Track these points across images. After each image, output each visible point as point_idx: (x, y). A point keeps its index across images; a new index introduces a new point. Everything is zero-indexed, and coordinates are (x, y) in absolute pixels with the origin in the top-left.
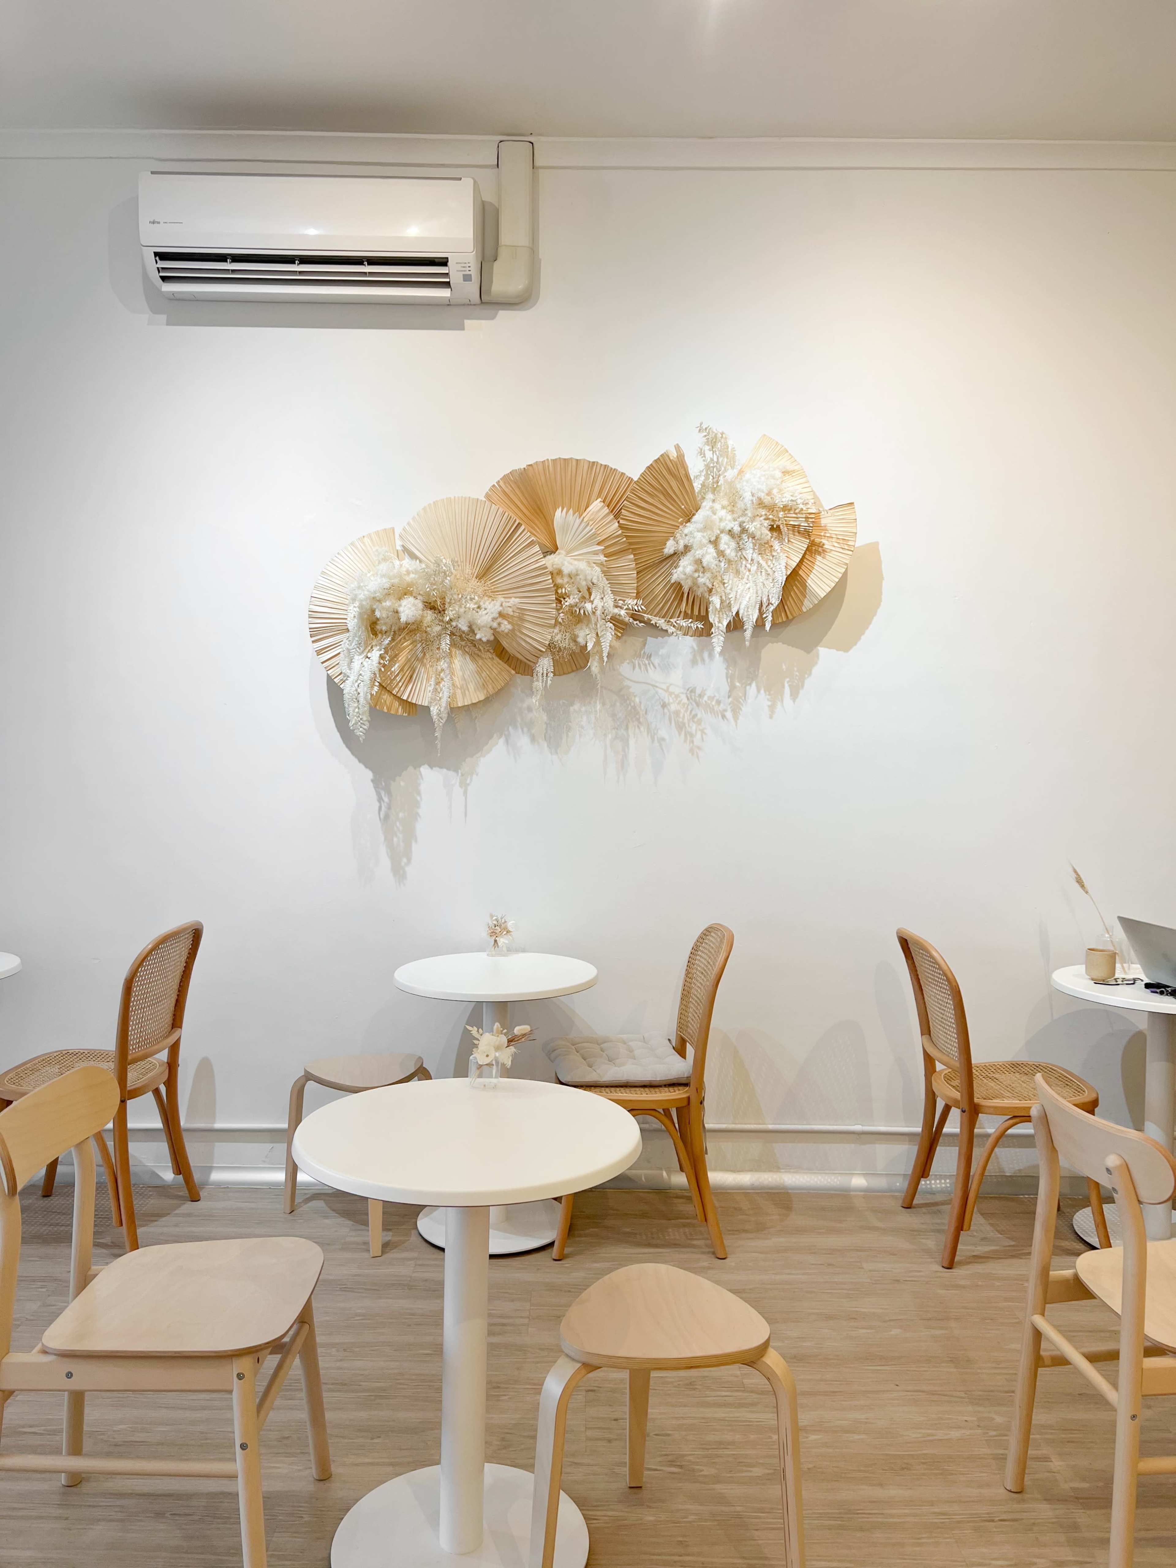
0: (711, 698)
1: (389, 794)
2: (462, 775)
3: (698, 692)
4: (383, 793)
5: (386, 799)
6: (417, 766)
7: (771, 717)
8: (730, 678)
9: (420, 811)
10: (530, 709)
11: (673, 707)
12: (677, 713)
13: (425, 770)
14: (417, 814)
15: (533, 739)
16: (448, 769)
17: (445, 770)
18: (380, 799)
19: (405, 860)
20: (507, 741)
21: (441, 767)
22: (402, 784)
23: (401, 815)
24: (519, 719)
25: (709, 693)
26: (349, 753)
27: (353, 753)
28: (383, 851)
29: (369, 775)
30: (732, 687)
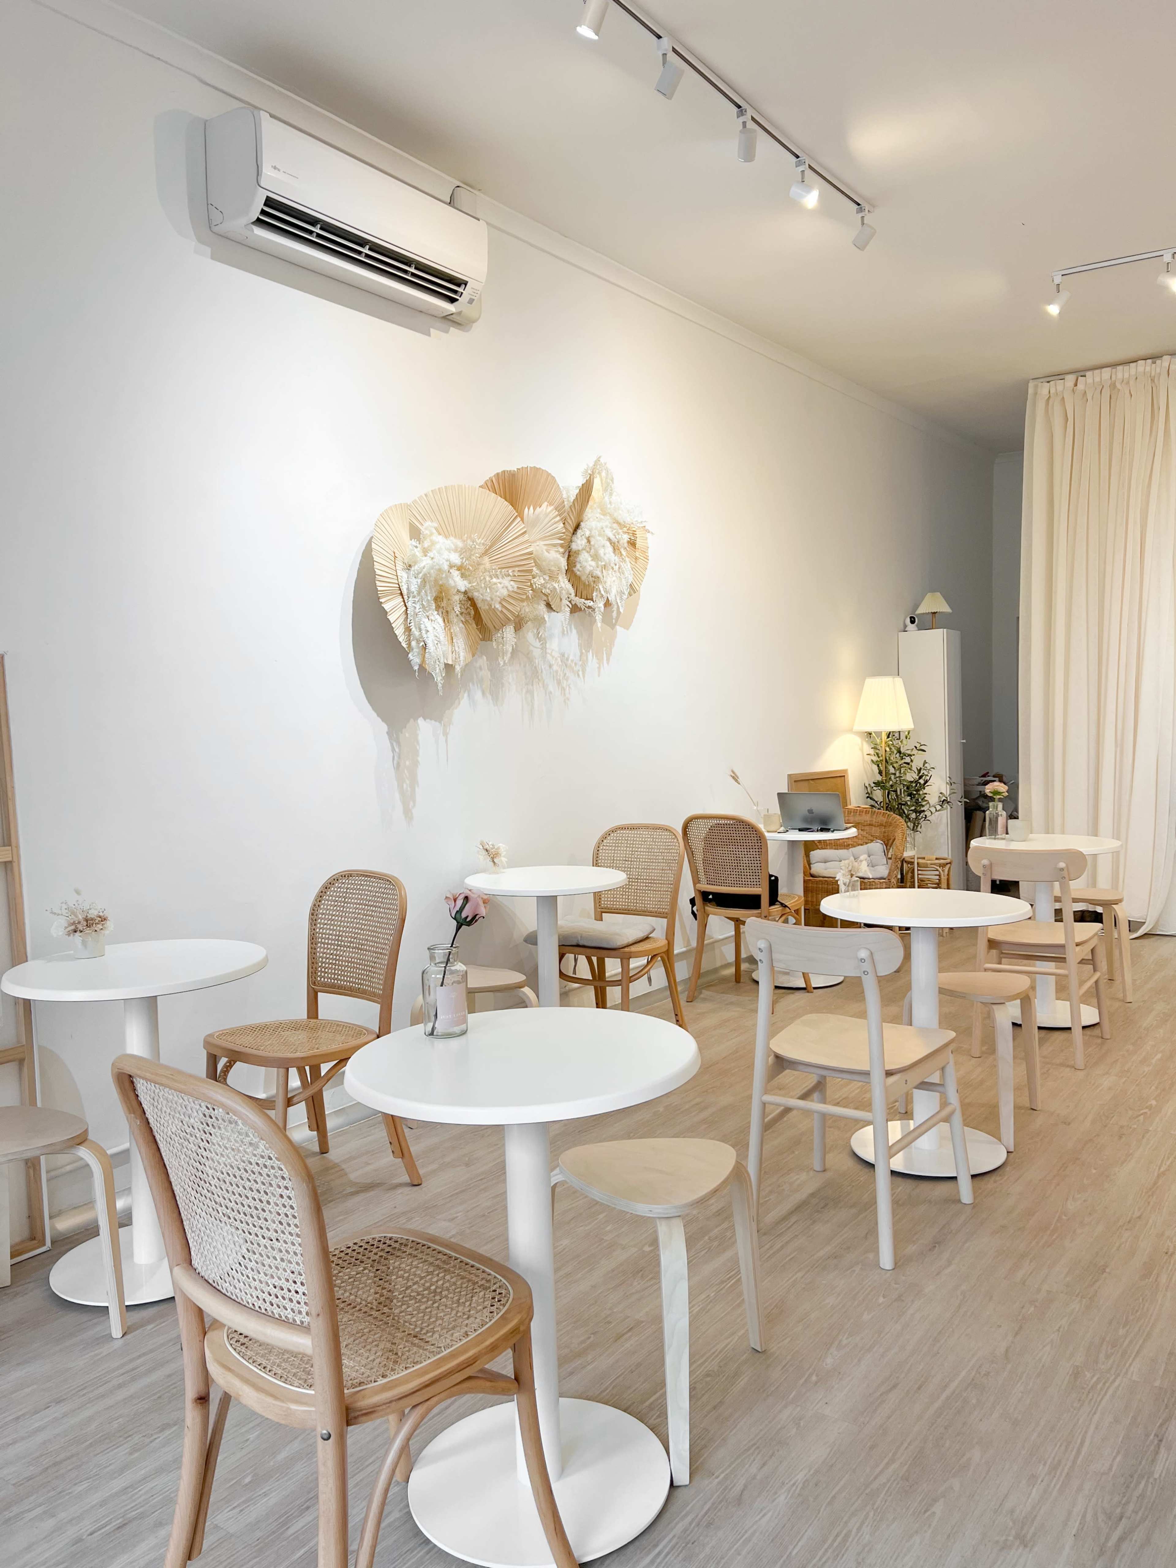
0: (572, 661)
1: (398, 743)
2: (444, 725)
3: (566, 656)
4: (395, 744)
5: (397, 750)
6: (416, 719)
7: (599, 676)
8: (580, 645)
9: (419, 759)
10: (481, 668)
11: (555, 668)
12: (557, 672)
13: (421, 721)
14: (418, 761)
15: (483, 693)
16: (435, 721)
17: (433, 722)
18: (393, 750)
19: (411, 804)
20: (469, 695)
21: (431, 719)
22: (407, 735)
23: (407, 763)
24: (475, 677)
25: (571, 658)
26: (370, 708)
27: (373, 709)
28: (397, 795)
29: (384, 727)
30: (582, 653)
